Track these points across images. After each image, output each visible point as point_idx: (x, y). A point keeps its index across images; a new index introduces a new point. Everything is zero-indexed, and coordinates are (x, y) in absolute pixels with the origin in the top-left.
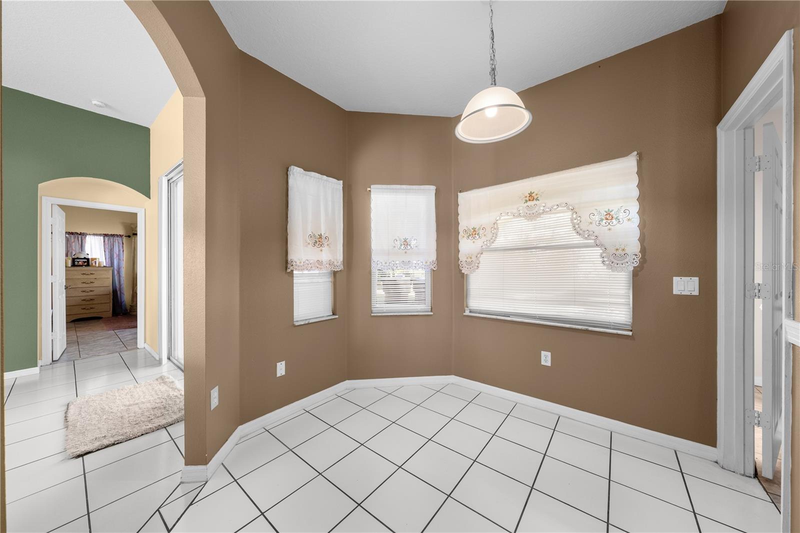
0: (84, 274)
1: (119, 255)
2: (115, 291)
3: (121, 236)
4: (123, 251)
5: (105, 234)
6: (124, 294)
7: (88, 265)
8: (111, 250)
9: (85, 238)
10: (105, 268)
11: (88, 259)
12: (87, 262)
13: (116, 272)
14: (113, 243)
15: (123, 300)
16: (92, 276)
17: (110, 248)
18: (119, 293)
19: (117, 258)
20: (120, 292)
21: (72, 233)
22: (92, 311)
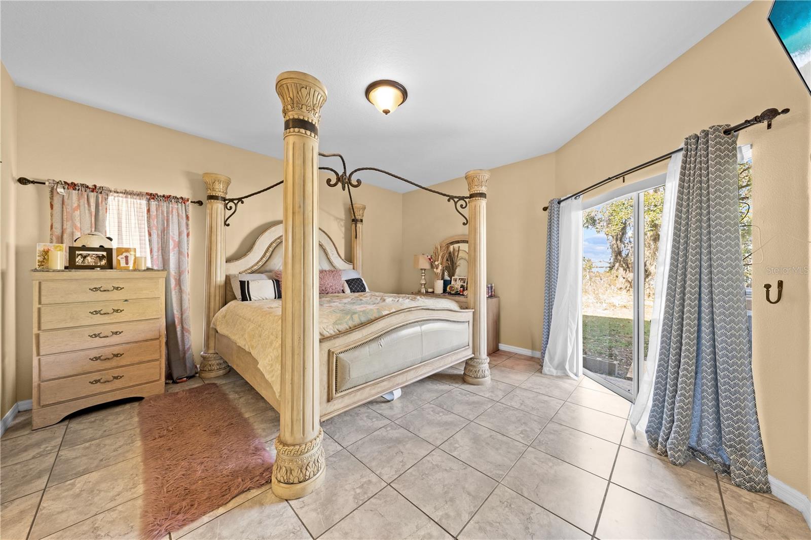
0: (96, 289)
1: (179, 244)
2: (170, 327)
3: (184, 200)
4: (188, 235)
5: (151, 194)
6: (190, 334)
7: (110, 266)
8: (163, 231)
9: (106, 199)
10: (148, 274)
11: (109, 251)
12: (107, 259)
13: (173, 282)
14: (168, 216)
15: (187, 347)
16: (116, 295)
17: (160, 227)
18: (179, 329)
19: (176, 249)
20: (183, 327)
21: (73, 186)
22: (118, 384)
